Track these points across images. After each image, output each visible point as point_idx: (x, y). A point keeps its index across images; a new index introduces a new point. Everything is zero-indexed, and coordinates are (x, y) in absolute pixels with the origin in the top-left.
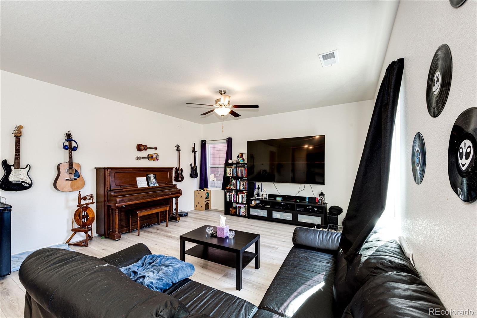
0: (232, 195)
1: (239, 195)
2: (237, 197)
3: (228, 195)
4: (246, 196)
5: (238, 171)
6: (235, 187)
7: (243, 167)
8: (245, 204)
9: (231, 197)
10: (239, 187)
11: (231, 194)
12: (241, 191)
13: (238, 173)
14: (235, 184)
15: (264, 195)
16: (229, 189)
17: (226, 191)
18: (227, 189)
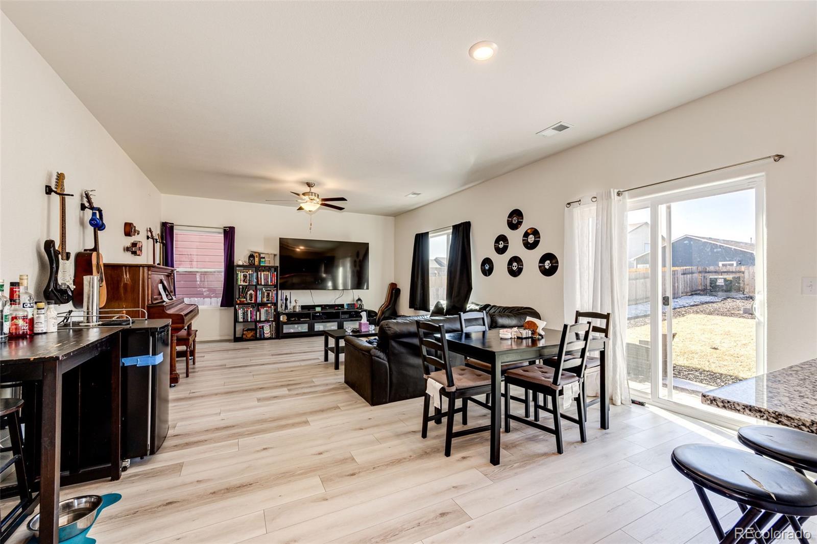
0: (249, 311)
1: (262, 310)
2: (258, 313)
3: (240, 312)
4: (273, 311)
5: (259, 276)
6: (253, 300)
7: (269, 272)
8: (272, 321)
9: (247, 315)
10: (260, 299)
11: (247, 311)
12: (263, 305)
13: (259, 279)
14: (253, 296)
15: (297, 307)
16: (242, 303)
17: (237, 306)
18: (238, 304)
